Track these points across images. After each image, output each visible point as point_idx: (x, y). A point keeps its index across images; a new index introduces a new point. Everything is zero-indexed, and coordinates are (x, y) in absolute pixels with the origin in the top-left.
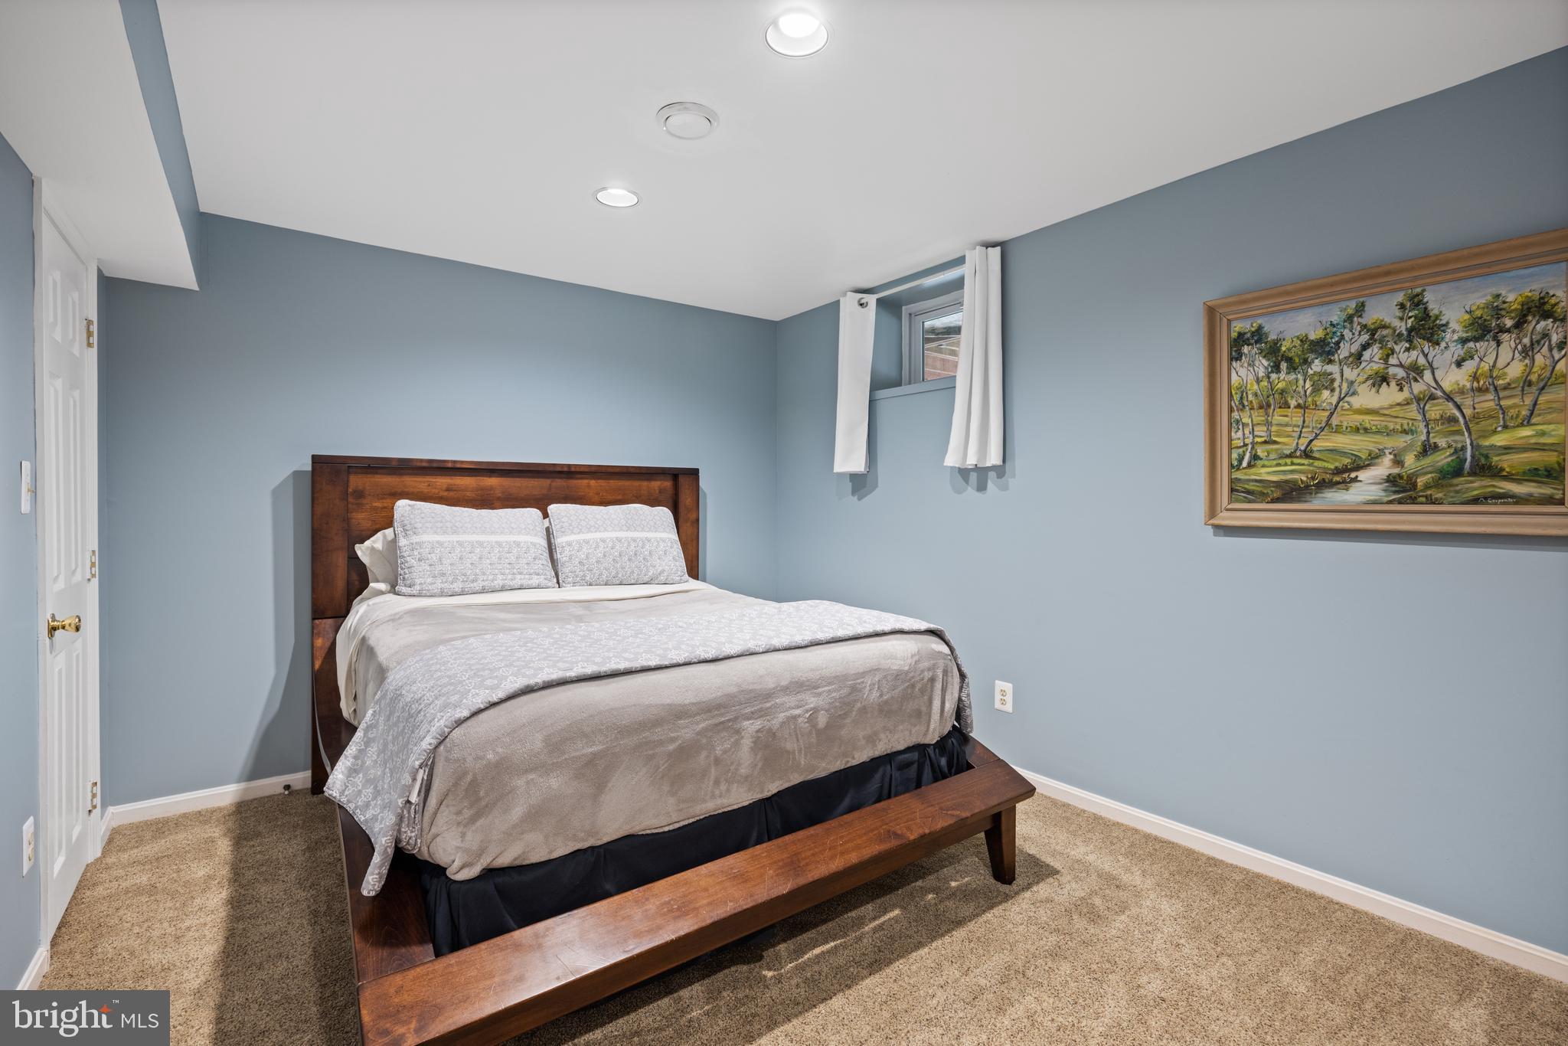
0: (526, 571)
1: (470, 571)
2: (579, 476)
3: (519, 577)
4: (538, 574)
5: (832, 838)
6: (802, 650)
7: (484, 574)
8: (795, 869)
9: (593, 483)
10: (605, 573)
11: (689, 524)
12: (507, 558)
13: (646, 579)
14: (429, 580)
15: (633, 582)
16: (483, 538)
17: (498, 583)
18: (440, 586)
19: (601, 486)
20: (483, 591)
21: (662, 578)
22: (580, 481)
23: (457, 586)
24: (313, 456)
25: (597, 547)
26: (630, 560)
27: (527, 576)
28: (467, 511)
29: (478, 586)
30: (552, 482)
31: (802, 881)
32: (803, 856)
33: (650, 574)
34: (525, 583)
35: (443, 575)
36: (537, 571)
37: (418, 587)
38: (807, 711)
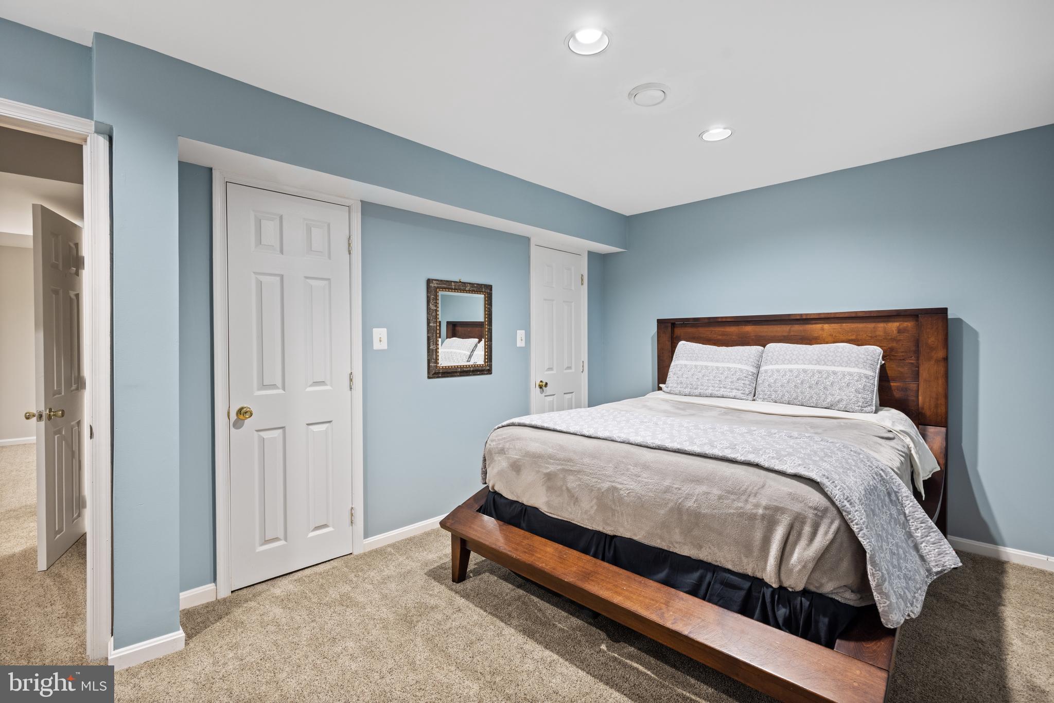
0: (729, 386)
1: (695, 383)
2: (814, 322)
3: (723, 389)
4: (738, 390)
5: (624, 583)
6: (649, 450)
7: (702, 385)
8: (585, 577)
9: (826, 326)
10: (787, 395)
11: (932, 362)
12: (719, 377)
13: (825, 404)
14: (675, 385)
15: (812, 405)
16: (710, 364)
17: (709, 392)
18: (679, 389)
19: (834, 329)
20: (700, 395)
21: (841, 406)
22: (814, 326)
23: (687, 391)
24: (658, 320)
25: (785, 375)
26: (810, 387)
27: (729, 390)
28: (710, 348)
29: (697, 392)
30: (791, 327)
31: (580, 584)
32: (598, 576)
33: (828, 400)
34: (725, 394)
35: (681, 383)
36: (738, 388)
37: (669, 389)
38: (628, 490)
